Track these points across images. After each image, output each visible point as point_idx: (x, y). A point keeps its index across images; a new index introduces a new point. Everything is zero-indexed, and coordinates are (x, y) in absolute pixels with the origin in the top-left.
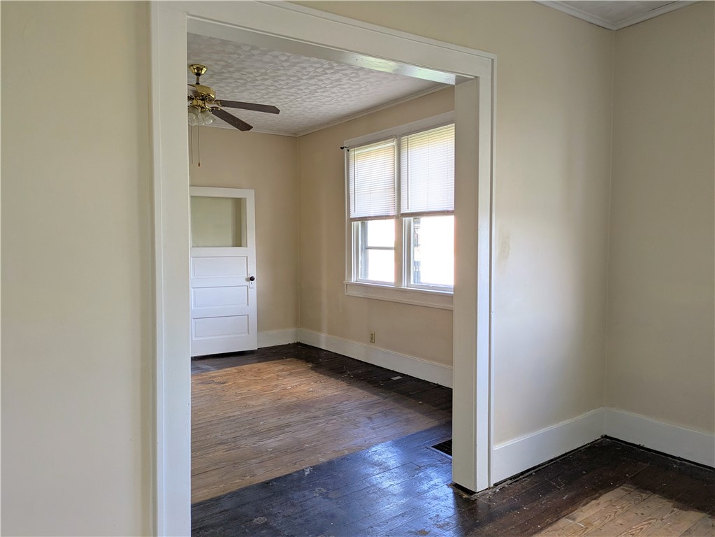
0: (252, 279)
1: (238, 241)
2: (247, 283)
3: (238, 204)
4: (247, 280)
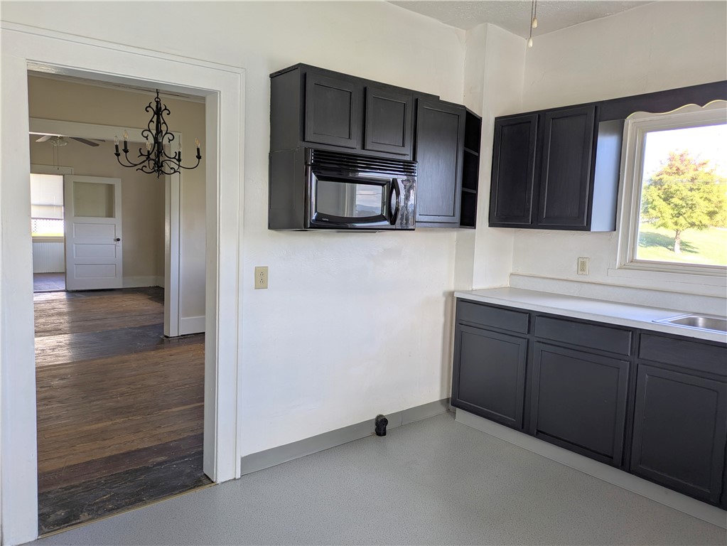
0: (118, 240)
1: (110, 214)
2: (115, 243)
3: (110, 188)
4: (115, 240)
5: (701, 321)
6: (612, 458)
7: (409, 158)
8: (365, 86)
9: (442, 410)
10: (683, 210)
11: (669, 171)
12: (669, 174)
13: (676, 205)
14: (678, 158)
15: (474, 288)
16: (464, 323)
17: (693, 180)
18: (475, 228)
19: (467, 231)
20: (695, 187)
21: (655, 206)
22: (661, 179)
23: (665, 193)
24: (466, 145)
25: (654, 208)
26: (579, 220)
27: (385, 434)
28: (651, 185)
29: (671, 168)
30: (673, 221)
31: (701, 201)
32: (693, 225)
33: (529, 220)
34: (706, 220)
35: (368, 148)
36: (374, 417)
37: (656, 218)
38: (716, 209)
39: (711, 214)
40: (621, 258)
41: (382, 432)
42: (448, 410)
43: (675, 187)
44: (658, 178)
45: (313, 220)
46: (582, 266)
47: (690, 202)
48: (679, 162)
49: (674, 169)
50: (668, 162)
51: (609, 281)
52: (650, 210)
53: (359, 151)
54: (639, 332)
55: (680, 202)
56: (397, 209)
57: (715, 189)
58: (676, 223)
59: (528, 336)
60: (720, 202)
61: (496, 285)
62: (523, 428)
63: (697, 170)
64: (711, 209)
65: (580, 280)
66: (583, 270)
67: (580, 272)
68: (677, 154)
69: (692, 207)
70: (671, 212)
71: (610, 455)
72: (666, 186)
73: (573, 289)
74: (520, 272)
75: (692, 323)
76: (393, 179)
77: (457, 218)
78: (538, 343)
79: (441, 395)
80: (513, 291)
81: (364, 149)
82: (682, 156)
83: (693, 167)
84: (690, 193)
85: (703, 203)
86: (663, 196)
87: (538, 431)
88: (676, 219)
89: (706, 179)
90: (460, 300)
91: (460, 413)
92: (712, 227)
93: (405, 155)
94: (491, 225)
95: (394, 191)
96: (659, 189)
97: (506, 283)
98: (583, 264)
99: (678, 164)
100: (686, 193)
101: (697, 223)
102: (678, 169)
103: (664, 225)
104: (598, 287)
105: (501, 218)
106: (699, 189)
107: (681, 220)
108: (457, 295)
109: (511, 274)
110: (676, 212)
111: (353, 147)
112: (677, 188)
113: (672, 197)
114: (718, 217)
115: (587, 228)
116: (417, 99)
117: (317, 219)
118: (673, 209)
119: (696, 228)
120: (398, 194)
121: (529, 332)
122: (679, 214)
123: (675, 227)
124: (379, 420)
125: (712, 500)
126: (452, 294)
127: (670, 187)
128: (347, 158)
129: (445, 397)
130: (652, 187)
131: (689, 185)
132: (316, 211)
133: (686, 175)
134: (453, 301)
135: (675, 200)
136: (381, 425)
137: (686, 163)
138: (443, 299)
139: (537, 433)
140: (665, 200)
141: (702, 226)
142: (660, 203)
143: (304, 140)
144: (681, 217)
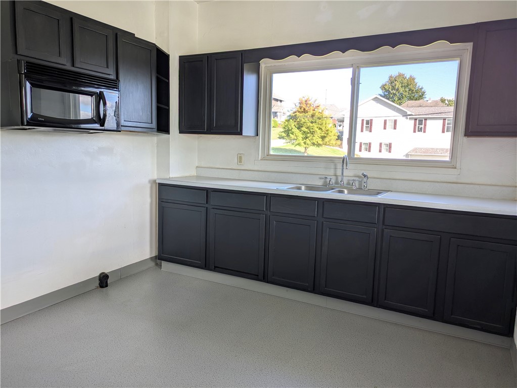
5: (303, 187)
6: (258, 276)
7: (113, 77)
8: (71, 17)
9: (152, 264)
10: (308, 135)
11: (300, 110)
12: (299, 112)
13: (304, 132)
14: (304, 102)
15: (171, 176)
16: (164, 201)
17: (313, 116)
18: (169, 134)
19: (164, 136)
20: (314, 121)
21: (293, 132)
22: (295, 115)
23: (298, 124)
24: (158, 72)
25: (292, 134)
26: (235, 129)
27: (107, 286)
28: (291, 119)
29: (301, 109)
30: (303, 142)
31: (317, 129)
32: (314, 144)
33: (205, 128)
34: (320, 142)
35: (77, 66)
36: (98, 274)
37: (294, 139)
38: (326, 135)
39: (323, 138)
40: (262, 153)
41: (104, 285)
42: (157, 264)
43: (303, 120)
44: (294, 114)
45: (29, 118)
46: (240, 160)
47: (312, 130)
48: (305, 105)
49: (303, 109)
50: (298, 105)
51: (256, 168)
52: (290, 135)
53: (68, 67)
54: (269, 196)
55: (306, 130)
56: (105, 115)
57: (324, 122)
58: (305, 143)
59: (207, 206)
60: (327, 131)
61: (187, 174)
62: (205, 267)
63: (314, 110)
64: (323, 135)
65: (239, 168)
66: (240, 162)
67: (239, 163)
68: (304, 100)
69: (313, 133)
70: (302, 136)
71: (257, 274)
72: (298, 120)
73: (235, 174)
74: (202, 165)
75: (299, 188)
76: (100, 92)
77: (154, 125)
78: (213, 210)
79: (151, 254)
80: (198, 177)
81: (74, 66)
82: (306, 101)
83: (312, 108)
84: (311, 125)
85: (319, 131)
86: (297, 126)
87: (215, 267)
88: (305, 140)
89: (319, 115)
90: (161, 185)
91: (164, 264)
92: (324, 146)
93: (109, 75)
94: (181, 132)
95: (101, 100)
96: (295, 122)
97: (194, 173)
98: (241, 158)
99: (304, 106)
100: (309, 124)
101: (316, 143)
102: (304, 109)
103: (299, 144)
104: (249, 172)
105: (187, 127)
106: (315, 122)
107: (308, 141)
108: (158, 182)
109: (197, 167)
110: (305, 136)
111: (64, 63)
112: (304, 121)
113: (302, 127)
114: (327, 140)
115: (240, 133)
116: (117, 34)
117: (32, 118)
118: (303, 134)
119: (316, 146)
120: (105, 104)
121: (207, 203)
122: (307, 138)
123: (305, 146)
124: (102, 276)
125: (309, 289)
126: (155, 181)
127: (301, 120)
128: (58, 72)
129: (154, 255)
130: (291, 120)
131: (311, 119)
132: (32, 112)
133: (309, 113)
134: (156, 186)
135: (304, 129)
136: (103, 281)
137: (308, 105)
138: (149, 186)
139: (214, 269)
140: (298, 128)
141: (319, 145)
142: (295, 130)
143: (16, 53)
144: (307, 139)
